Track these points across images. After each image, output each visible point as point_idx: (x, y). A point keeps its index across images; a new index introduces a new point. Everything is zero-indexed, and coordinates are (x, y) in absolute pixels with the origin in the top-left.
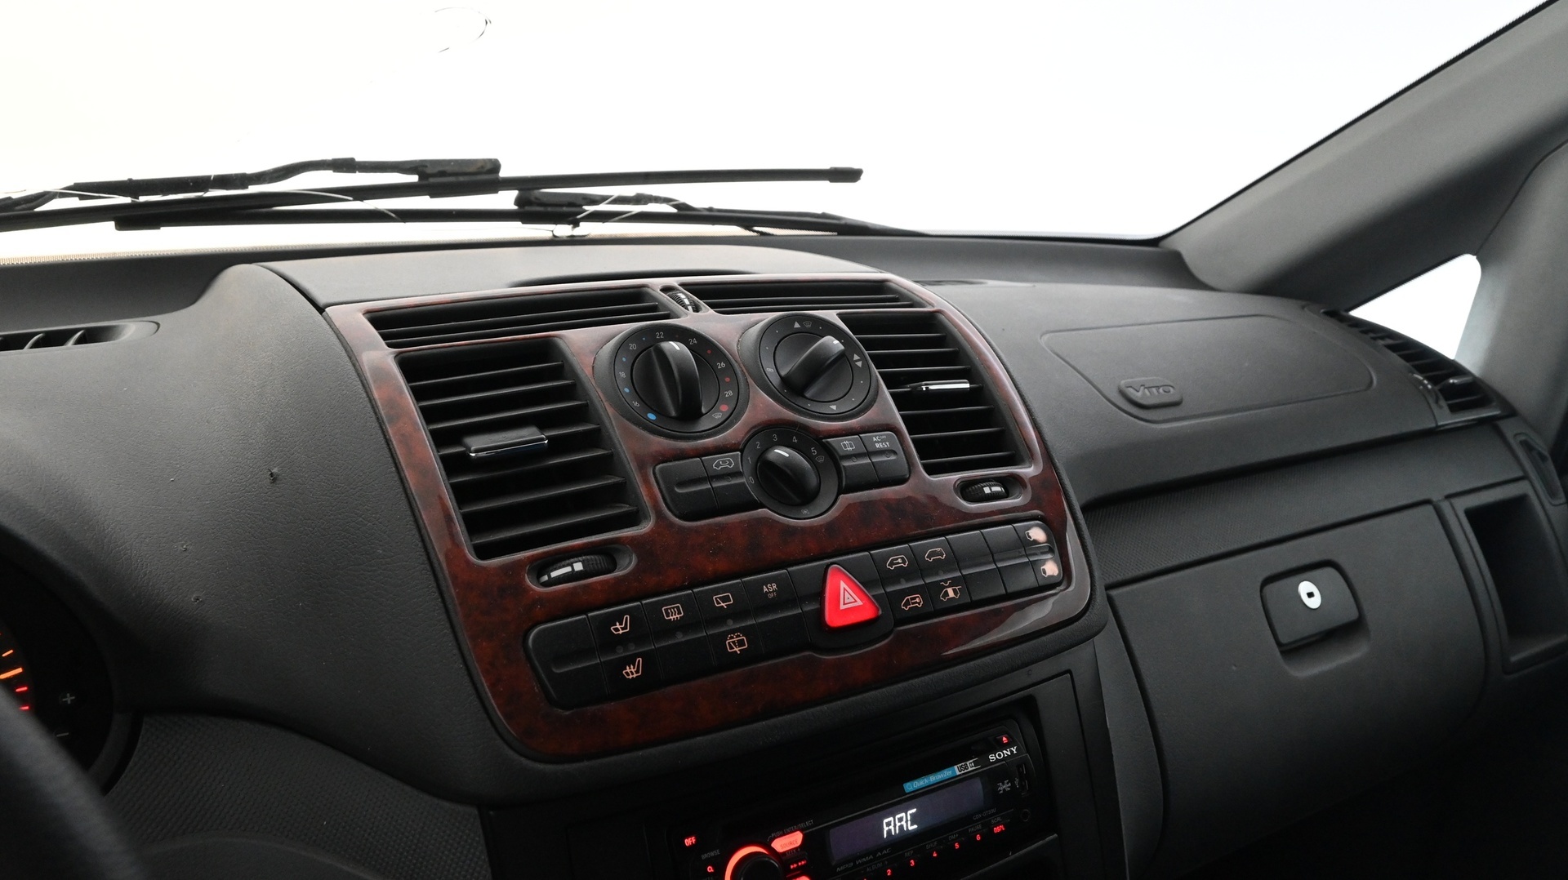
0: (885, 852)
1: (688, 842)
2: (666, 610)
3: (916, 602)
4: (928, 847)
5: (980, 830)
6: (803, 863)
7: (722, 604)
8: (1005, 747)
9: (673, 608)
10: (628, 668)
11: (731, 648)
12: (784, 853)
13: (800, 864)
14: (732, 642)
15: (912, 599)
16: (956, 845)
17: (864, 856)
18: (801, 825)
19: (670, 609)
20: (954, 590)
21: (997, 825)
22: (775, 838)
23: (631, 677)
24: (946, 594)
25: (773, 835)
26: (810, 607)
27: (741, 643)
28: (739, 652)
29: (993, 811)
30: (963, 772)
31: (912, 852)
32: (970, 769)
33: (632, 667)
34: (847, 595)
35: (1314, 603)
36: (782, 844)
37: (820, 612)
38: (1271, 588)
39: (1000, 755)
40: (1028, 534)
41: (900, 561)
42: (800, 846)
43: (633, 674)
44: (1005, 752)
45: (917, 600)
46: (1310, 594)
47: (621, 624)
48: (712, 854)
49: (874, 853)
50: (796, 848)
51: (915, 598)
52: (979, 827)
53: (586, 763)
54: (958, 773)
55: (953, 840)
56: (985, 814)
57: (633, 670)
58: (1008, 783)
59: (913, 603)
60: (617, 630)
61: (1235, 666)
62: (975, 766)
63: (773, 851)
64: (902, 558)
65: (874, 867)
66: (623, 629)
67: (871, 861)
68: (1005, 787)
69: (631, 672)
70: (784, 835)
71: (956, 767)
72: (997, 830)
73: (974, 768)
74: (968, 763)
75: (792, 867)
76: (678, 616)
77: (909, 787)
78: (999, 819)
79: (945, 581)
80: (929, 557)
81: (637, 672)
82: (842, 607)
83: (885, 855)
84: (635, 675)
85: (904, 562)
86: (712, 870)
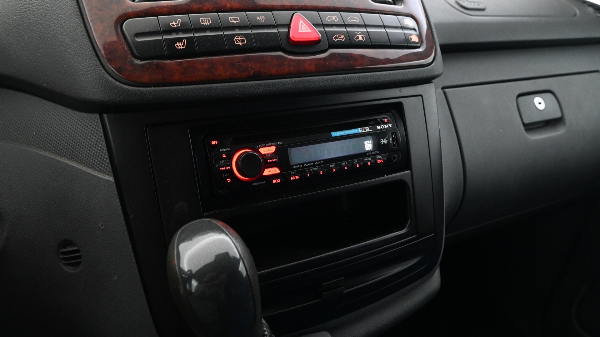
0: (319, 162)
1: (213, 143)
2: (202, 20)
3: (341, 38)
4: (343, 164)
5: (370, 160)
6: (275, 160)
7: (233, 21)
8: (384, 123)
9: (206, 19)
10: (178, 43)
11: (237, 42)
12: (265, 155)
13: (273, 160)
14: (238, 39)
15: (339, 36)
16: (357, 165)
17: (309, 163)
18: (276, 143)
19: (204, 19)
20: (362, 37)
21: (380, 159)
22: (261, 147)
23: (179, 48)
24: (358, 38)
25: (260, 145)
26: (282, 30)
27: (243, 41)
28: (241, 45)
29: (378, 152)
30: (363, 132)
31: (334, 165)
32: (367, 131)
33: (180, 43)
34: (303, 26)
35: (542, 107)
36: (264, 150)
37: (288, 33)
38: (521, 99)
39: (383, 127)
40: (404, 21)
41: (334, 18)
42: (274, 153)
43: (180, 47)
44: (385, 126)
45: (342, 37)
46: (539, 102)
47: (176, 22)
48: (226, 150)
49: (314, 162)
50: (272, 153)
51: (341, 36)
52: (370, 159)
53: (152, 88)
54: (360, 132)
55: (356, 163)
56: (373, 153)
57: (181, 45)
58: (386, 140)
59: (339, 38)
60: (173, 25)
61: (502, 129)
62: (369, 130)
63: (260, 153)
64: (335, 18)
65: (313, 169)
66: (176, 25)
67: (312, 166)
68: (384, 141)
69: (180, 46)
70: (266, 146)
71: (359, 129)
72: (379, 161)
73: (369, 131)
74: (366, 128)
75: (269, 161)
76: (208, 23)
77: (334, 134)
78: (380, 157)
79: (358, 32)
80: (350, 19)
81: (183, 46)
82: (300, 31)
83: (320, 164)
84: (182, 48)
85: (336, 19)
86: (225, 156)
